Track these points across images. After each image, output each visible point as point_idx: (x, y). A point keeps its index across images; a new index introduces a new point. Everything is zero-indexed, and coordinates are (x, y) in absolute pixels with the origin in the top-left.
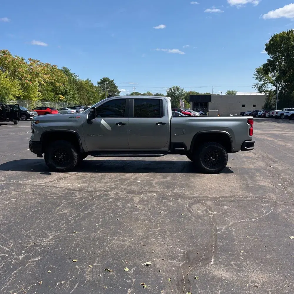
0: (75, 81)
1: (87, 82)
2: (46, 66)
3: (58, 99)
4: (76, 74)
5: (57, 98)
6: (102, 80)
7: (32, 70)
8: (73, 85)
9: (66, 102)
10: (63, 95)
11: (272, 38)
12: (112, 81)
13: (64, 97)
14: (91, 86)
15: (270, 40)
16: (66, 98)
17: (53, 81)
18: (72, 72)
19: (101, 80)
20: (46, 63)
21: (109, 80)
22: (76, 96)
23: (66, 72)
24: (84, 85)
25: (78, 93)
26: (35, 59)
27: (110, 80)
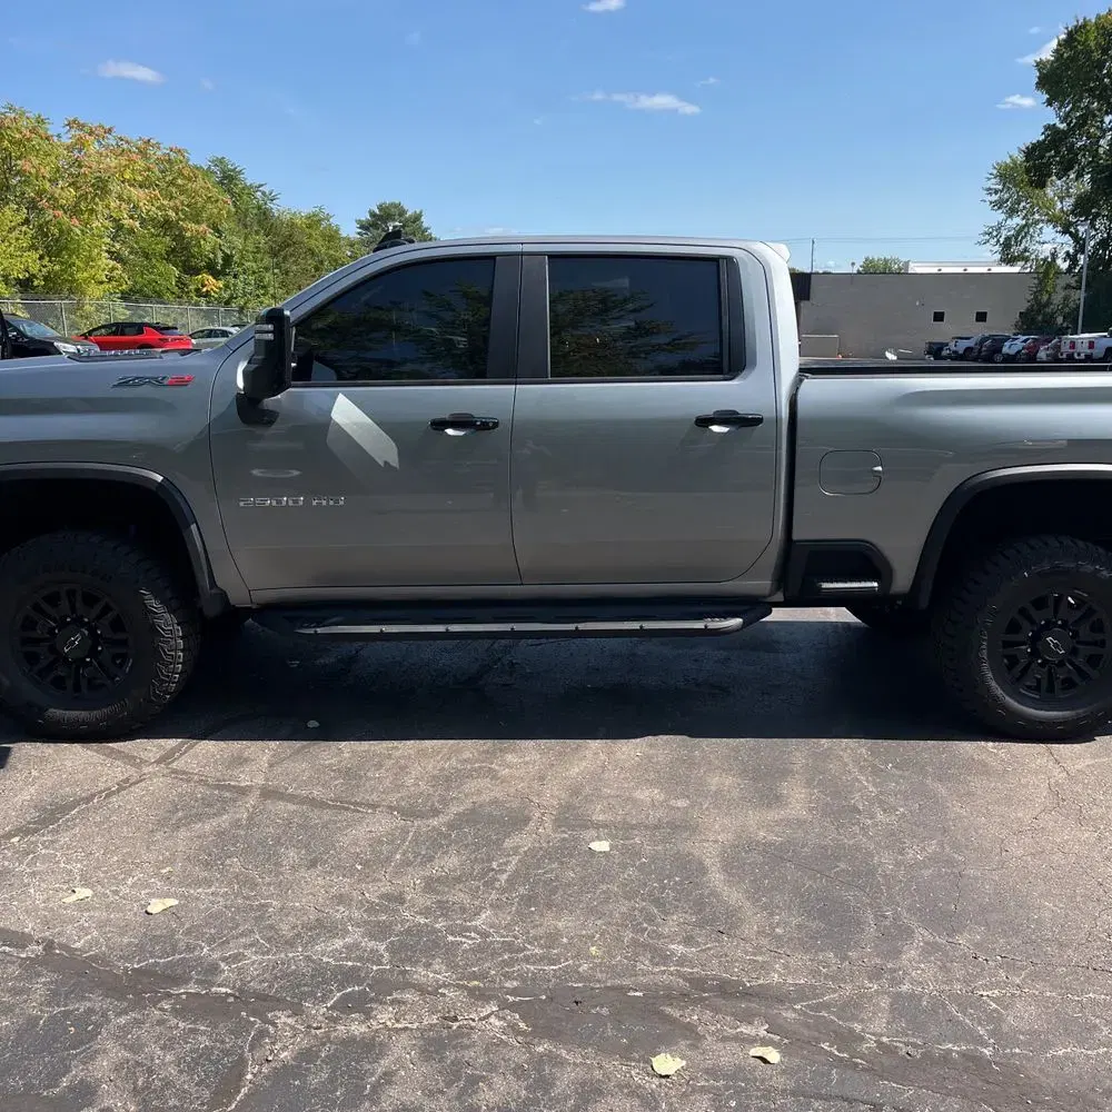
0: (264, 215)
1: (314, 221)
2: (143, 153)
3: (198, 290)
4: (266, 189)
5: (192, 287)
6: (377, 211)
7: (80, 166)
8: (257, 233)
9: (227, 303)
10: (216, 275)
11: (1070, 34)
12: (417, 218)
13: (221, 284)
14: (332, 237)
15: (1059, 44)
16: (227, 286)
17: (172, 214)
18: (250, 178)
19: (373, 215)
20: (140, 139)
21: (402, 212)
22: (268, 277)
23: (228, 179)
24: (303, 232)
25: (278, 266)
26: (92, 122)
27: (409, 214)
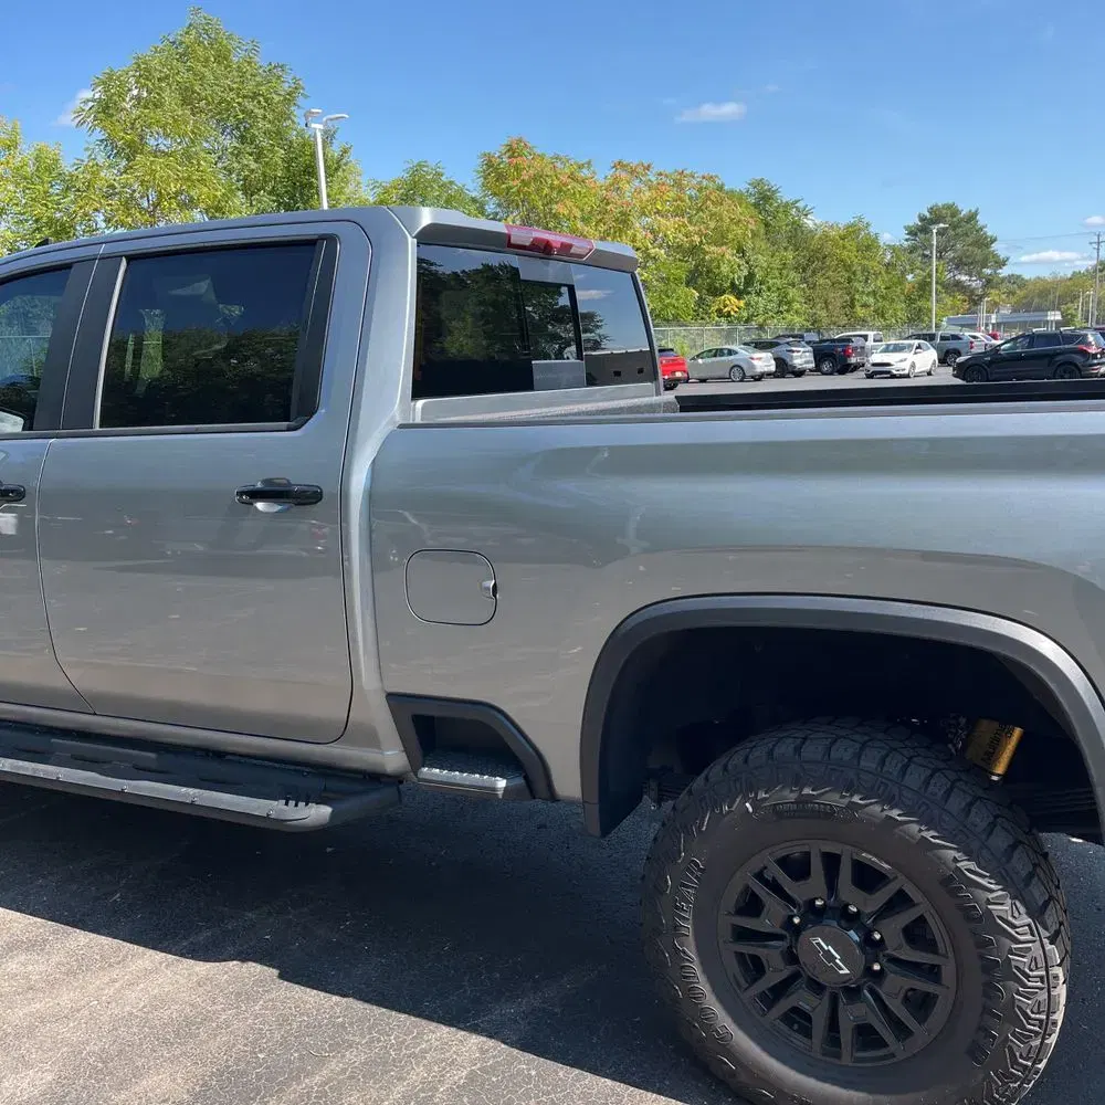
0: (797, 236)
1: (852, 231)
2: (678, 184)
3: (719, 311)
4: (800, 205)
5: (714, 308)
6: (928, 215)
7: (608, 204)
8: (786, 249)
9: (747, 321)
10: (739, 296)
12: (972, 217)
13: (742, 303)
14: (869, 246)
16: (748, 305)
17: (697, 239)
18: (785, 196)
19: (922, 219)
20: (676, 171)
21: (955, 212)
22: (792, 292)
23: (763, 198)
24: (836, 245)
25: (804, 280)
27: (963, 213)
